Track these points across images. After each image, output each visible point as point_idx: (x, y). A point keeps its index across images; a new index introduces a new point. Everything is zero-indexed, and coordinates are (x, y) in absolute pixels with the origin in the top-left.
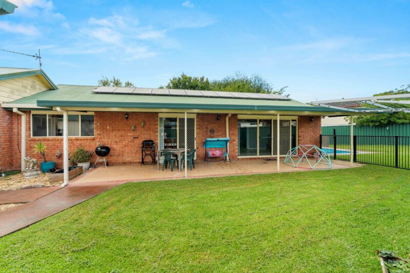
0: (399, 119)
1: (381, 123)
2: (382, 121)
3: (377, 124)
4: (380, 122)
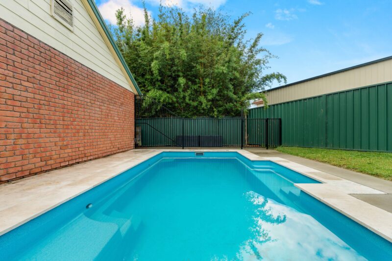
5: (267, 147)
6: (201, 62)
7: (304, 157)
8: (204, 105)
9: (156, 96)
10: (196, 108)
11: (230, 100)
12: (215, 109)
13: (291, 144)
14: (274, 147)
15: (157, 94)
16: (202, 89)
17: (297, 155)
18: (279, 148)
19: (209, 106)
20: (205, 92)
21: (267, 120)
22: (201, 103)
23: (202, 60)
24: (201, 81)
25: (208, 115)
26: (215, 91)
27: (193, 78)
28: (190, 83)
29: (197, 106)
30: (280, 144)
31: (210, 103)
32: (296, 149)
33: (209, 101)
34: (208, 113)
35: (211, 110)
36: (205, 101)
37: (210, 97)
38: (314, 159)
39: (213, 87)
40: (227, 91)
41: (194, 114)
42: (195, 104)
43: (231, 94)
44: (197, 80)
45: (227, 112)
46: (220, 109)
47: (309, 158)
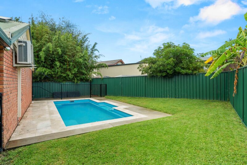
0: (183, 68)
1: (168, 73)
2: (168, 71)
3: (164, 74)
4: (166, 71)
5: (101, 96)
6: (68, 54)
7: (115, 100)
8: (70, 77)
9: (42, 71)
10: (65, 77)
11: (83, 74)
12: (75, 79)
13: (110, 95)
14: (104, 96)
15: (43, 70)
16: (68, 68)
17: (113, 99)
18: (106, 97)
19: (72, 77)
20: (70, 70)
21: (101, 85)
22: (68, 75)
23: (68, 53)
24: (68, 63)
25: (72, 81)
26: (76, 70)
27: (63, 62)
28: (62, 64)
29: (66, 77)
30: (106, 95)
31: (73, 75)
32: (112, 97)
33: (72, 74)
34: (71, 80)
35: (73, 79)
36: (71, 74)
37: (73, 72)
38: (118, 101)
39: (74, 67)
40: (82, 70)
41: (64, 80)
42: (64, 75)
43: (84, 71)
44: (66, 63)
45: (82, 80)
46: (78, 78)
47: (116, 100)
